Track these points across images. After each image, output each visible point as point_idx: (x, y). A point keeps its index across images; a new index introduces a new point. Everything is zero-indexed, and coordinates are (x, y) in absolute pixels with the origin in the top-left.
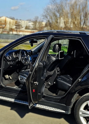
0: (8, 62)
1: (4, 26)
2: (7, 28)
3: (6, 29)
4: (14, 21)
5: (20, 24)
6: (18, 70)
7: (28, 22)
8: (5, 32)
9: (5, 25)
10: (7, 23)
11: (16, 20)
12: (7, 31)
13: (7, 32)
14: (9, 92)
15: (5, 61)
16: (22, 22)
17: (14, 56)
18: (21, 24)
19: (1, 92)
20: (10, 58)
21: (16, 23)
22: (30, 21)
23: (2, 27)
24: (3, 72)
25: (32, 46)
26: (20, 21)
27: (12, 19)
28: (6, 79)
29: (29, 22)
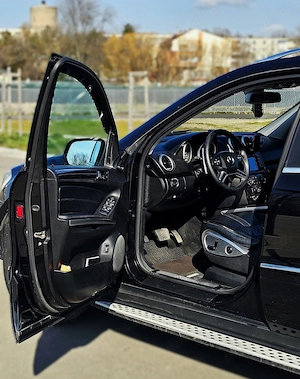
0: (162, 180)
1: (195, 60)
2: (203, 66)
3: (201, 72)
4: (229, 42)
5: (246, 49)
6: (204, 209)
7: (276, 40)
8: (199, 80)
9: (200, 58)
10: (205, 51)
11: (236, 39)
12: (204, 77)
13: (203, 80)
14: (168, 293)
15: (151, 175)
16: (254, 43)
17: (187, 157)
18: (251, 51)
19: (138, 295)
20: (168, 165)
21: (235, 48)
22: (284, 37)
23: (188, 65)
24: (144, 216)
25: (258, 113)
26: (250, 41)
27: (222, 36)
28: (161, 244)
29: (279, 42)
